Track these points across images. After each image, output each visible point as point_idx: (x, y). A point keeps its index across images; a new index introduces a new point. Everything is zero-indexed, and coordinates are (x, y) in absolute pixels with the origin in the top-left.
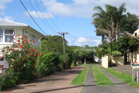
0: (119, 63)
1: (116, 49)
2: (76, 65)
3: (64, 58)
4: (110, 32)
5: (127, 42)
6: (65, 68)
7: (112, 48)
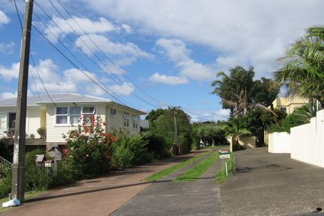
0: (249, 145)
1: (243, 127)
2: (199, 149)
3: (176, 139)
4: (236, 104)
5: (258, 117)
6: (177, 153)
7: (238, 126)
